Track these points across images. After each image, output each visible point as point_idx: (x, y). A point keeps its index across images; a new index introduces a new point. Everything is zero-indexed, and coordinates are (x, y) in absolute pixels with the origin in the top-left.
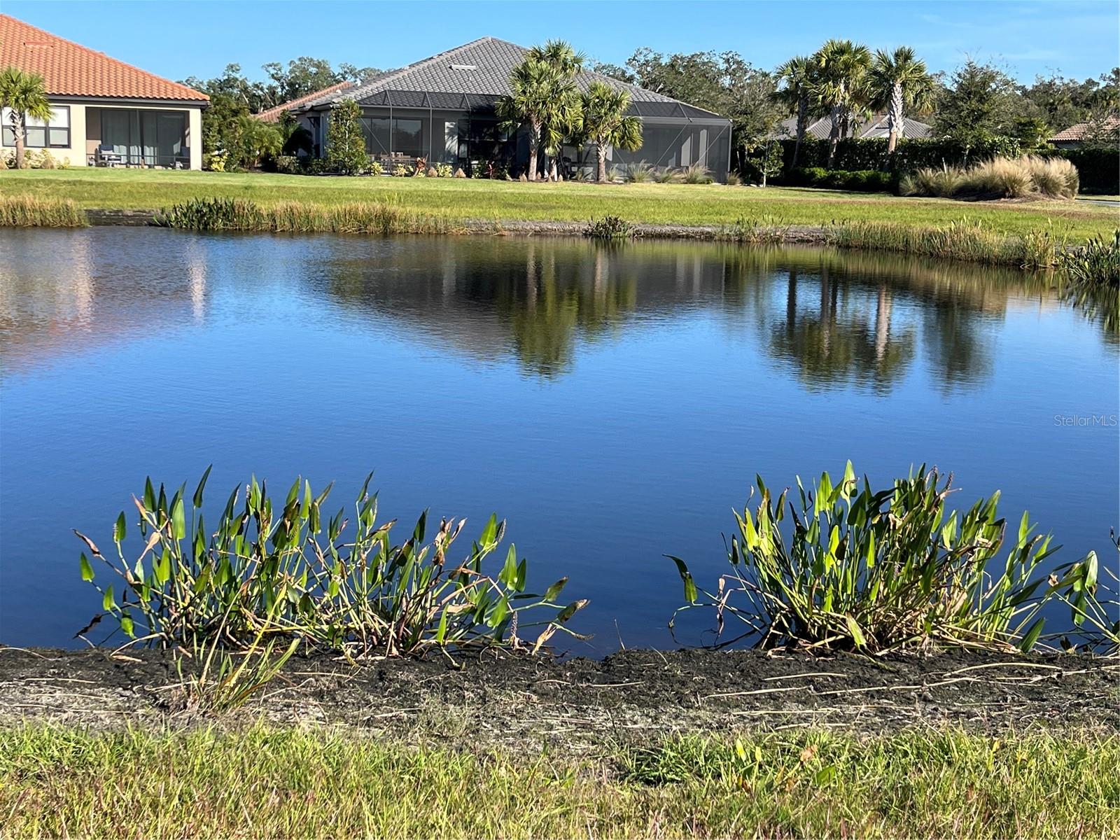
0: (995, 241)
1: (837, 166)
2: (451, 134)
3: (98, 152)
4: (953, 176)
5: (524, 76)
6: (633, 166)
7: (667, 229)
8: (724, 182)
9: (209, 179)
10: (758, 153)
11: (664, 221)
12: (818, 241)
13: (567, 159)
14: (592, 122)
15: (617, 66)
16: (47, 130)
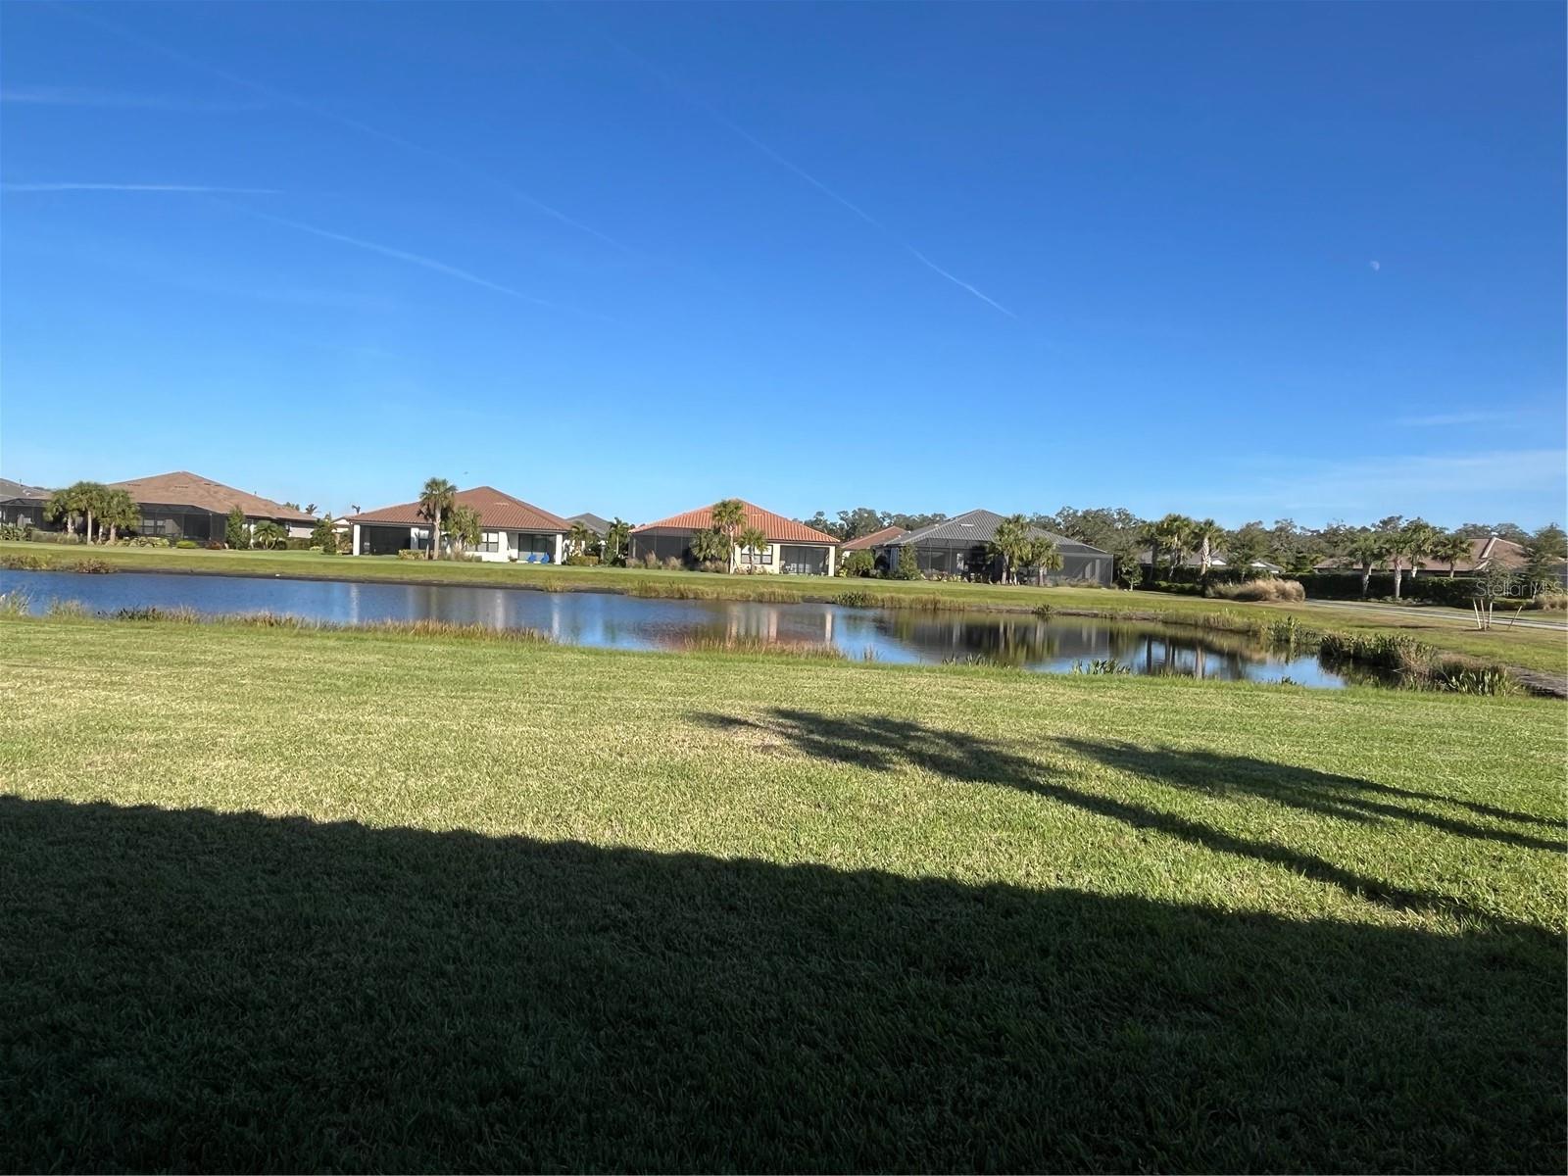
0: (1239, 621)
1: (1174, 581)
2: (960, 560)
3: (783, 567)
4: (1232, 588)
5: (1001, 532)
6: (1058, 578)
7: (1074, 611)
8: (1109, 587)
9: (838, 581)
10: (1128, 573)
11: (1073, 607)
12: (1153, 620)
13: (1022, 574)
14: (1037, 556)
15: (1050, 516)
16: (761, 555)
